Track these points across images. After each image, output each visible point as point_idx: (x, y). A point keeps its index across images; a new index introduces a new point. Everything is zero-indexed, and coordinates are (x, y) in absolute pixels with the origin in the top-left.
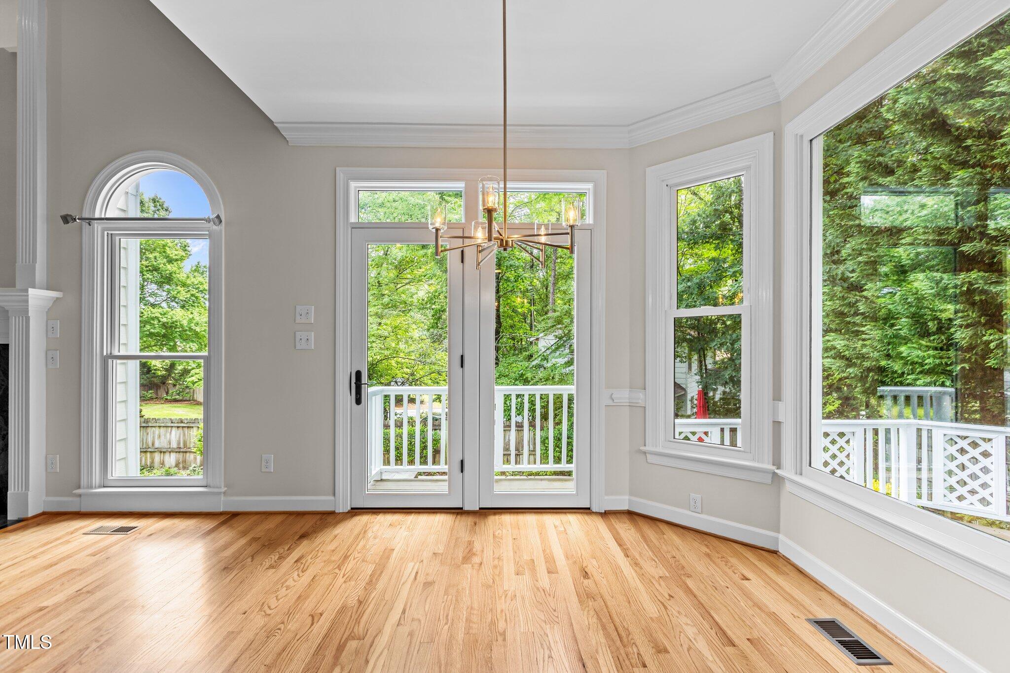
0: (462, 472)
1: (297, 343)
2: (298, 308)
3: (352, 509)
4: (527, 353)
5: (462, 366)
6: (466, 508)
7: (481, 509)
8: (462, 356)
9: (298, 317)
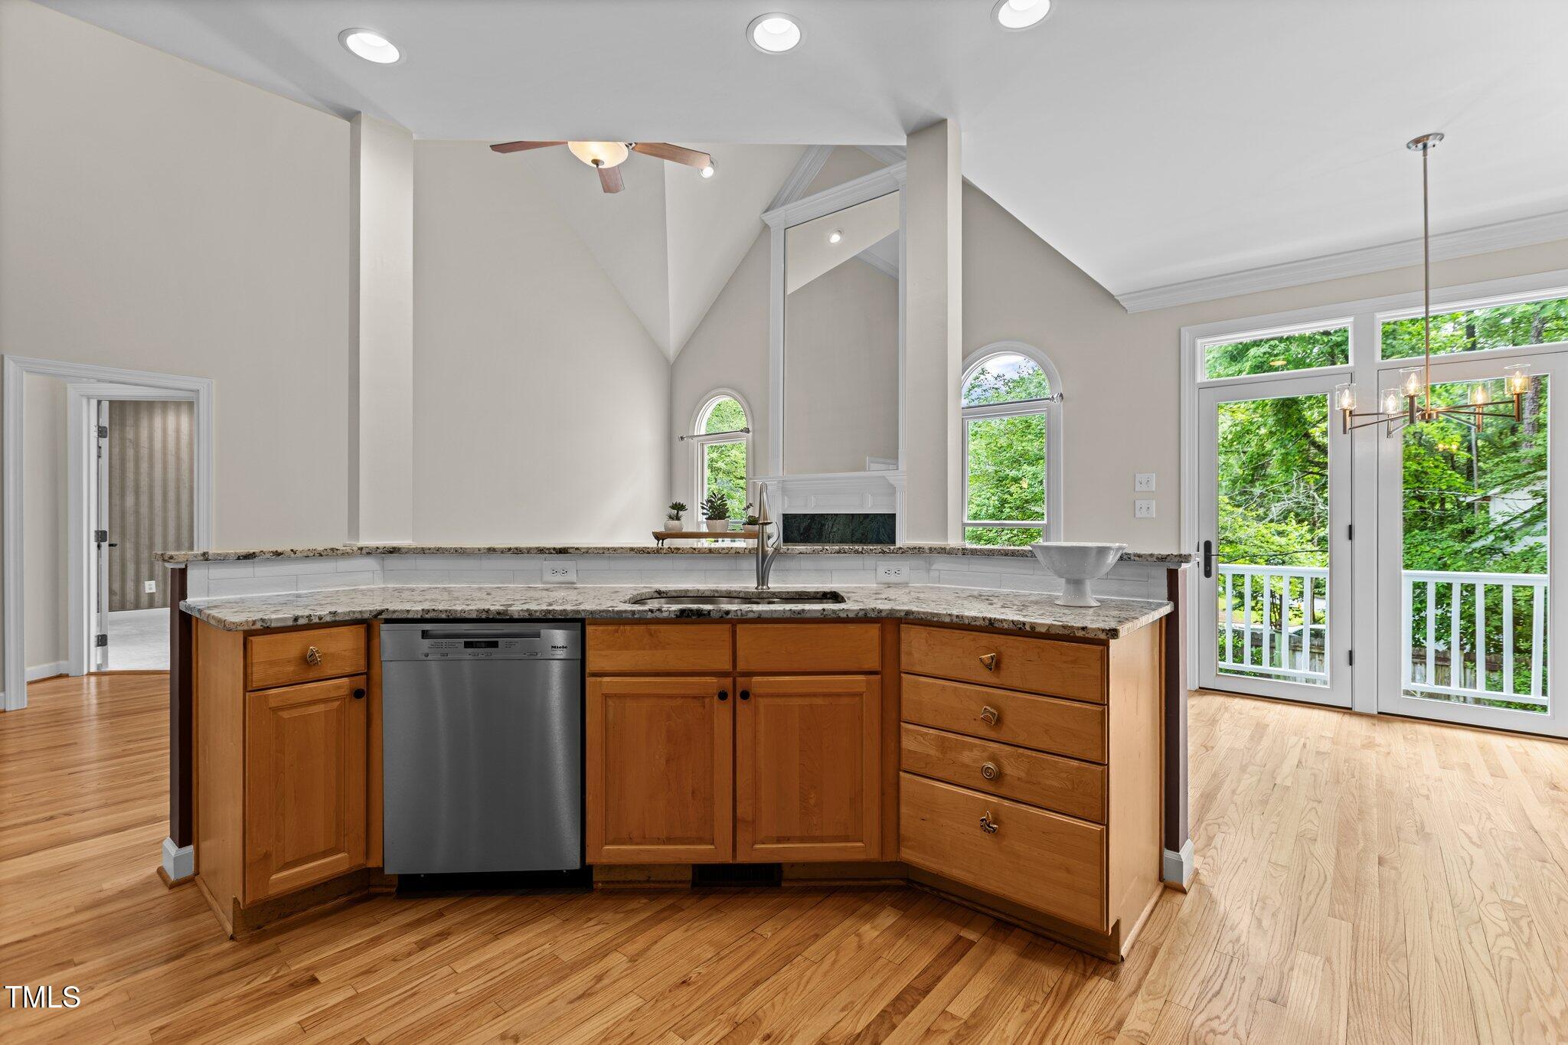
0: (1351, 664)
1: (1137, 512)
2: (1138, 477)
3: (1200, 688)
4: (1459, 526)
5: (1350, 538)
6: (1357, 709)
7: (1380, 713)
8: (1350, 527)
9: (1138, 484)
